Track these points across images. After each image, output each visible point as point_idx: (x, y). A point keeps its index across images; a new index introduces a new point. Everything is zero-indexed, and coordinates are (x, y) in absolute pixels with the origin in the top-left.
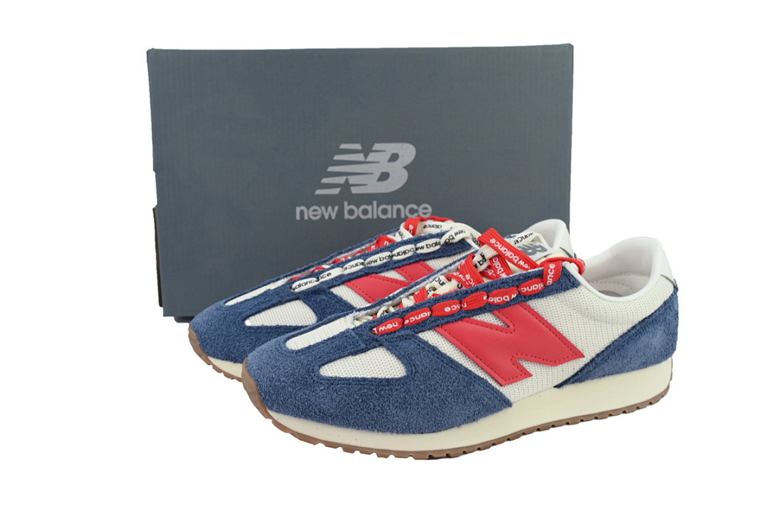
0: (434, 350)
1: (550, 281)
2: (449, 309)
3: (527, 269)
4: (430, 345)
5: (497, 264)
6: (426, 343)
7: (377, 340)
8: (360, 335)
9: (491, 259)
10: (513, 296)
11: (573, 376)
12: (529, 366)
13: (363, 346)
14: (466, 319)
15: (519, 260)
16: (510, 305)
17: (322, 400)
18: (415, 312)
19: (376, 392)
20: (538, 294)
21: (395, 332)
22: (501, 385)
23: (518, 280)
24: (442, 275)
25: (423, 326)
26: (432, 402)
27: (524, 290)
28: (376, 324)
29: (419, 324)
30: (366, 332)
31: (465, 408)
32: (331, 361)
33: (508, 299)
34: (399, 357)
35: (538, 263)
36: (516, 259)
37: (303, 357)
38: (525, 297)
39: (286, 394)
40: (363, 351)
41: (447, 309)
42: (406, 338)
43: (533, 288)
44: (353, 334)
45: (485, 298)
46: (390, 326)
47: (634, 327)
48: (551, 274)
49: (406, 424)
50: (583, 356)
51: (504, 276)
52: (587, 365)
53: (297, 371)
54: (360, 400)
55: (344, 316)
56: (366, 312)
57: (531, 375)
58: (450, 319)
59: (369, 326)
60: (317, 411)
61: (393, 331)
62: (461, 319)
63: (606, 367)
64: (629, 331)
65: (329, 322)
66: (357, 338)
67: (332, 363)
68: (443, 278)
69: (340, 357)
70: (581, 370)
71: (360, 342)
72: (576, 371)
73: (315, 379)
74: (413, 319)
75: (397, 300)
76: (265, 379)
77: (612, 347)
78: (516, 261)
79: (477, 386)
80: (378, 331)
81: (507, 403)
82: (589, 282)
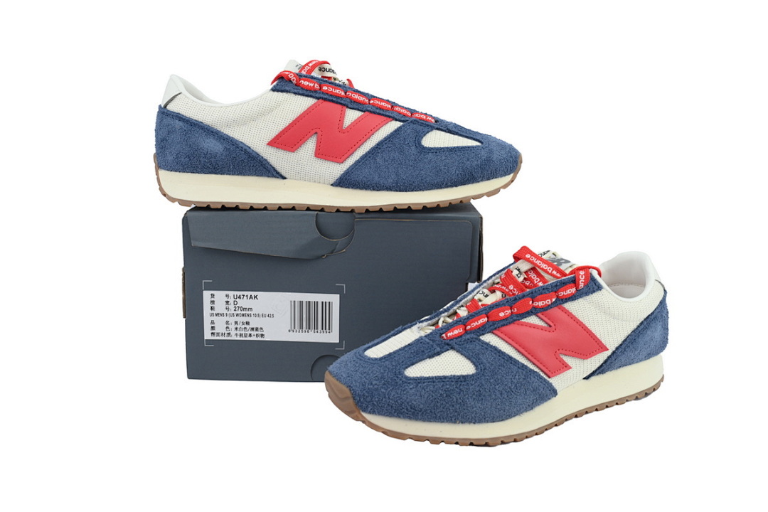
0: (495, 349)
1: (582, 285)
2: (503, 314)
3: (559, 278)
4: (492, 346)
5: (533, 275)
6: (487, 344)
7: (448, 344)
8: (433, 341)
9: (526, 272)
10: (554, 300)
11: (599, 368)
12: (568, 360)
13: (438, 349)
14: (517, 322)
15: (552, 271)
17: (413, 397)
18: (475, 319)
19: (456, 387)
20: (572, 297)
21: (461, 336)
22: (549, 377)
23: (556, 286)
24: (483, 288)
25: (483, 330)
26: (501, 394)
27: (562, 294)
28: (444, 330)
29: (479, 328)
30: (437, 338)
32: (413, 364)
35: (567, 272)
36: (550, 269)
37: (387, 362)
38: (562, 300)
39: (379, 395)
40: (438, 354)
41: (502, 314)
42: (471, 341)
43: (568, 292)
44: (427, 340)
45: (531, 302)
46: (456, 332)
47: (642, 323)
48: (582, 279)
49: (483, 414)
50: (607, 350)
51: (541, 284)
52: (609, 357)
53: (386, 374)
54: (445, 395)
55: (410, 327)
58: (505, 322)
59: (440, 332)
60: (409, 408)
61: (460, 336)
62: (513, 322)
63: (623, 358)
64: (638, 326)
65: (397, 334)
66: (431, 343)
67: (414, 366)
68: (486, 291)
69: (421, 360)
70: (605, 362)
71: (435, 346)
72: (601, 364)
73: (404, 380)
74: (475, 324)
75: (451, 311)
76: (358, 384)
77: (628, 341)
78: (550, 271)
79: (532, 378)
80: (447, 336)
81: (554, 393)
82: (608, 286)
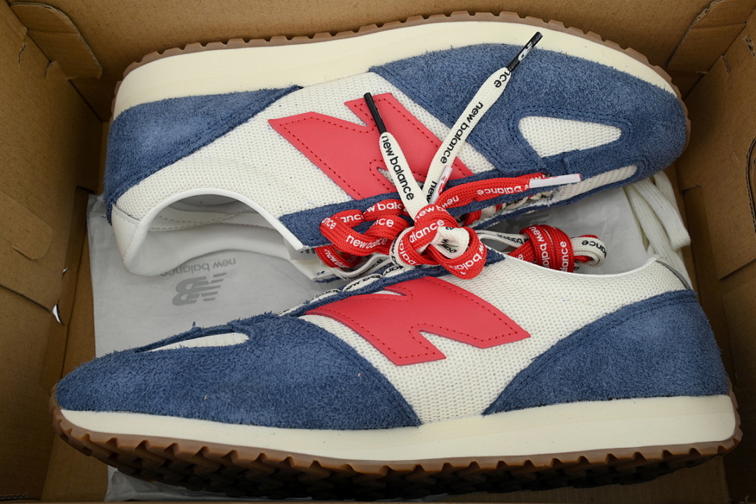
16: (375, 198)
31: (450, 69)
33: (379, 205)
34: (524, 142)
56: (535, 204)
57: (346, 104)
